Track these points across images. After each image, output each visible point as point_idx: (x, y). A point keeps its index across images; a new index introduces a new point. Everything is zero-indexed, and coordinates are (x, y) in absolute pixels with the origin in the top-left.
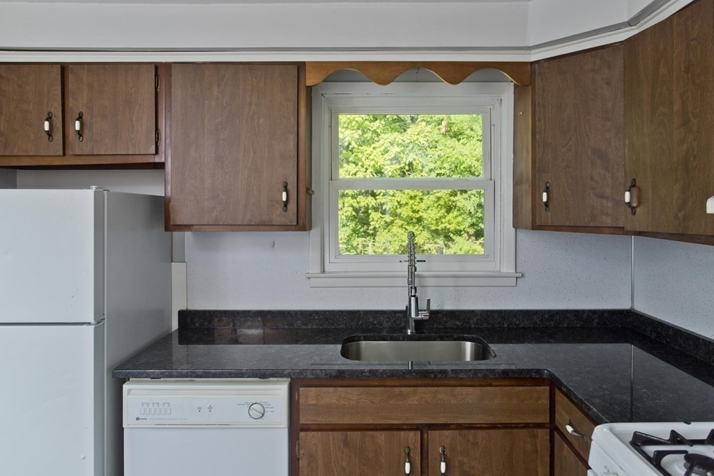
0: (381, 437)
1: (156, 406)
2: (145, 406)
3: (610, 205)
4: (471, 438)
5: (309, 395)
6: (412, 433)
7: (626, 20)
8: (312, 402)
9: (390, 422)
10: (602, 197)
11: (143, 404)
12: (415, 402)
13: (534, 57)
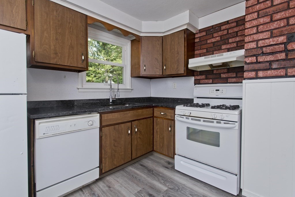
0: (123, 125)
1: (53, 127)
2: (48, 128)
3: (158, 70)
4: (140, 122)
5: (105, 116)
6: (129, 123)
7: (163, 32)
8: (106, 118)
9: (125, 121)
10: (157, 68)
11: (46, 128)
12: (130, 115)
13: (141, 35)
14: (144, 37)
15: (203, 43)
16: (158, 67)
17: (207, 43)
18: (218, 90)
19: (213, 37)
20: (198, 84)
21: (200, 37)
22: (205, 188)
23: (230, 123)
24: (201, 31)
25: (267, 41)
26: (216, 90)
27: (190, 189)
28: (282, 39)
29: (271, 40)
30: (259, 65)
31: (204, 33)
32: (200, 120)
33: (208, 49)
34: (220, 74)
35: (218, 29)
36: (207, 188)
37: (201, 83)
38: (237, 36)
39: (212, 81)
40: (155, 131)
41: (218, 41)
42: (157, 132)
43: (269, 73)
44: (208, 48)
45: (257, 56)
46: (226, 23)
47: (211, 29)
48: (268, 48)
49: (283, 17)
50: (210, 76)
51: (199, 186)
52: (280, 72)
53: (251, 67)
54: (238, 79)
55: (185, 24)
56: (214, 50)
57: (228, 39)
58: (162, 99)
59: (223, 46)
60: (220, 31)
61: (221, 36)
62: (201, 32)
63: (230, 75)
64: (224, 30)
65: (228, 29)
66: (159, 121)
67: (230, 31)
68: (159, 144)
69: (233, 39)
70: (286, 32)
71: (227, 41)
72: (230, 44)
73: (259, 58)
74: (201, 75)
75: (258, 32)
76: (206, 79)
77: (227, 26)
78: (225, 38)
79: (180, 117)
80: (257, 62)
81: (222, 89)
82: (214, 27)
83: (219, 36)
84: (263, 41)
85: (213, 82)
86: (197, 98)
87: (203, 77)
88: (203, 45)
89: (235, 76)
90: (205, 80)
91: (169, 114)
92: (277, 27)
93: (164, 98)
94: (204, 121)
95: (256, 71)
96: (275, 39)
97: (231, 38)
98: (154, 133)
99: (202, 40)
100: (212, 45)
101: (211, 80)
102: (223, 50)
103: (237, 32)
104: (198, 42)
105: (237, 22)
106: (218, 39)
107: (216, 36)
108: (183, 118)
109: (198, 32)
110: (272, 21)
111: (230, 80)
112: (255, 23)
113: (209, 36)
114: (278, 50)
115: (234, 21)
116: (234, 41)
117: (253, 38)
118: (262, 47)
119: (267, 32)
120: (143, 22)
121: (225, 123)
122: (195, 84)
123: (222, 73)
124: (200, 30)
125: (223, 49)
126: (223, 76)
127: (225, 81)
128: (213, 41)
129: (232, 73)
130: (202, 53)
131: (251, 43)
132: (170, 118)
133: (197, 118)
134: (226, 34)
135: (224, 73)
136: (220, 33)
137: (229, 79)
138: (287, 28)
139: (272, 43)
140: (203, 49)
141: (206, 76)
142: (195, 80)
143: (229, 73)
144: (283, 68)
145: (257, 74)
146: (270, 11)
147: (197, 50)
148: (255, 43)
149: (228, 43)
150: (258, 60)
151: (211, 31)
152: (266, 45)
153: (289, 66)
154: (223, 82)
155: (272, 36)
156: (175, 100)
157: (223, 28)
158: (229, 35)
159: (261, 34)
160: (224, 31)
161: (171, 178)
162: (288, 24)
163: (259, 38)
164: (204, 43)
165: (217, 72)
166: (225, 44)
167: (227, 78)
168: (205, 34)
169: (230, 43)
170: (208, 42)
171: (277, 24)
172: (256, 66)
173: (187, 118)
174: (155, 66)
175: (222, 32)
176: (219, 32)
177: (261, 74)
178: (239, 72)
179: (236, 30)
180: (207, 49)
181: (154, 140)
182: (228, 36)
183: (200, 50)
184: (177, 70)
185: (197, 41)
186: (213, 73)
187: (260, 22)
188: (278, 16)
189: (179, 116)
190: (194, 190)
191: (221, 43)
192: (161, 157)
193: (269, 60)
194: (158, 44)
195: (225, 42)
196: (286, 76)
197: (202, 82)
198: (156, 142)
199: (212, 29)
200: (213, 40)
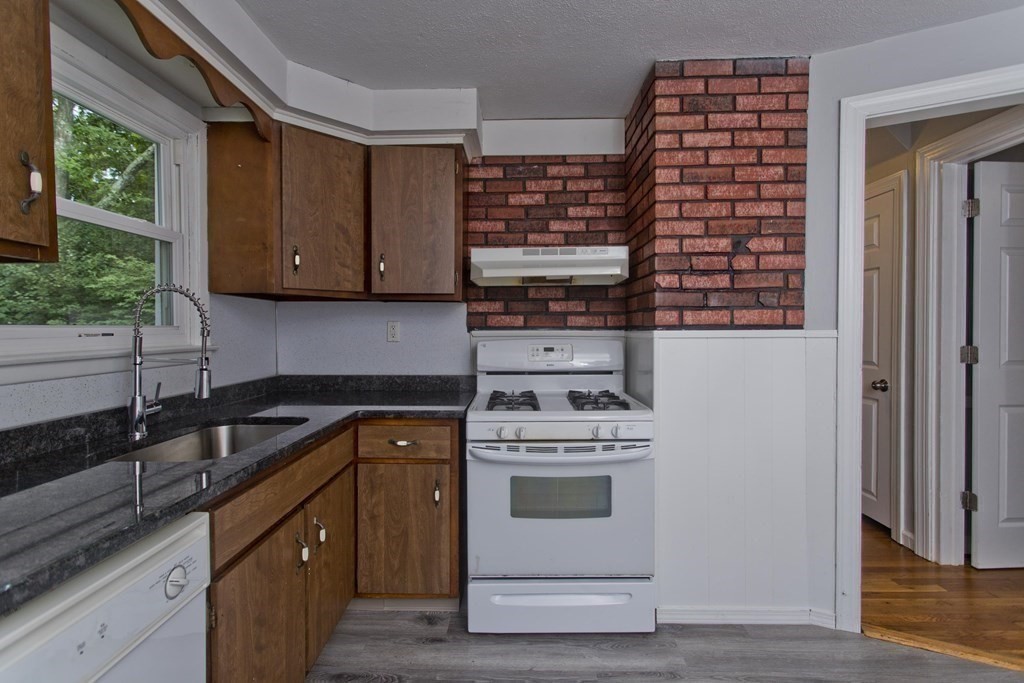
0: (281, 534)
6: (299, 515)
8: (228, 527)
9: (288, 510)
10: (344, 266)
12: (301, 477)
13: (278, 115)
14: (293, 129)
15: (495, 200)
16: (349, 262)
17: (506, 205)
18: (552, 350)
19: (525, 192)
20: (481, 328)
21: (485, 180)
22: (584, 651)
23: (638, 444)
24: (488, 162)
25: (698, 241)
26: (546, 350)
27: (556, 676)
28: (724, 244)
29: (706, 241)
30: (686, 295)
31: (498, 173)
32: (554, 450)
33: (512, 222)
34: (546, 301)
35: (537, 170)
36: (586, 646)
37: (489, 323)
38: (587, 203)
39: (525, 321)
40: (363, 515)
41: (538, 206)
42: (373, 517)
43: (705, 316)
44: (511, 220)
45: (681, 273)
46: (560, 160)
47: (518, 165)
48: (701, 258)
49: (724, 197)
50: (515, 306)
51: (566, 652)
52: (722, 316)
53: (670, 298)
54: (590, 318)
55: (460, 131)
56: (528, 229)
57: (566, 206)
58: (340, 380)
59: (552, 222)
60: (545, 177)
61: (547, 194)
62: (487, 165)
63: (572, 306)
64: (554, 178)
65: (565, 179)
66: (381, 476)
67: (571, 186)
68: (383, 565)
69: (578, 209)
70: (731, 232)
71: (562, 211)
72: (570, 222)
73: (684, 277)
74: (488, 300)
75: (681, 218)
76: (507, 312)
77: (563, 170)
78: (559, 202)
79: (487, 448)
80: (682, 289)
81: (560, 347)
82: (527, 161)
83: (540, 192)
84: (692, 241)
85: (529, 325)
86: (489, 373)
87: (498, 306)
88: (493, 206)
89: (584, 310)
90: (503, 317)
91: (431, 443)
92: (716, 215)
93: (347, 378)
94: (567, 450)
95: (681, 309)
96: (714, 241)
97: (571, 205)
98: (361, 526)
99: (493, 190)
100: (521, 213)
101: (522, 318)
102: (552, 235)
103: (587, 193)
104: (478, 193)
105: (586, 165)
106: (539, 198)
107: (533, 189)
108: (498, 449)
109: (478, 161)
110: (706, 198)
111: (572, 320)
112: (675, 194)
113: (513, 183)
114: (718, 268)
115: (578, 161)
116: (580, 215)
117: (673, 230)
118: (690, 255)
119: (698, 222)
120: (290, 64)
121: (623, 448)
122: (470, 328)
123: (551, 300)
124: (484, 158)
125: (553, 232)
126: (554, 307)
127: (560, 322)
128: (526, 203)
129: (576, 302)
130: (491, 232)
131: (669, 241)
132: (433, 455)
133: (546, 444)
134: (559, 192)
135: (557, 300)
136: (545, 184)
137: (569, 318)
138: (731, 222)
139: (707, 249)
140: (495, 220)
141: (506, 306)
142: (469, 314)
143: (568, 300)
144: (726, 308)
145: (681, 317)
146: (704, 175)
147: (477, 219)
148: (677, 241)
149: (566, 218)
150: (684, 283)
151: (520, 173)
152: (697, 250)
153: (736, 304)
154: (555, 325)
155: (707, 234)
156: (398, 381)
157: (553, 171)
158: (569, 196)
159: (687, 224)
160: (556, 181)
161: (479, 672)
162: (733, 215)
163: (685, 233)
164: (498, 203)
165: (539, 296)
166: (558, 219)
167: (565, 314)
168: (501, 174)
169: (571, 219)
170: (512, 200)
171: (715, 209)
172: (681, 298)
173: (510, 449)
174: (337, 258)
175: (548, 182)
176: (540, 179)
177: (689, 317)
178: (593, 300)
179: (584, 185)
180: (507, 222)
181: (361, 553)
182: (564, 198)
183: (484, 220)
184: (429, 281)
185: (476, 191)
186: (526, 299)
187: (686, 196)
188: (717, 192)
189: (484, 445)
190: (566, 670)
191: (548, 212)
192: (386, 609)
193: (702, 286)
194: (349, 172)
195: (559, 214)
196: (732, 326)
197: (493, 321)
198: (371, 556)
199: (522, 165)
200: (526, 200)
